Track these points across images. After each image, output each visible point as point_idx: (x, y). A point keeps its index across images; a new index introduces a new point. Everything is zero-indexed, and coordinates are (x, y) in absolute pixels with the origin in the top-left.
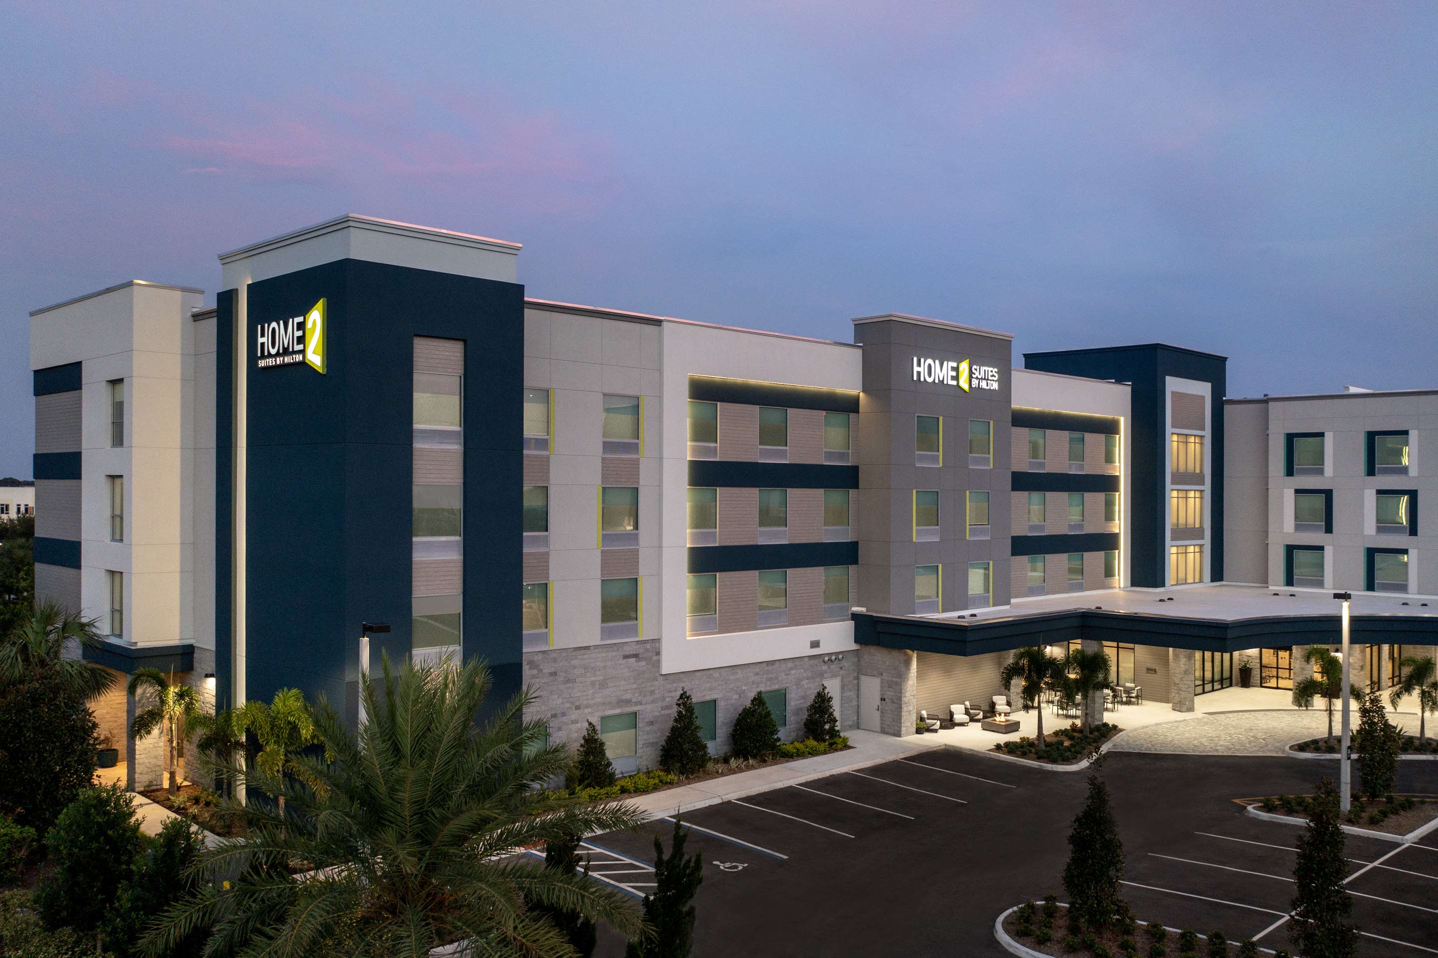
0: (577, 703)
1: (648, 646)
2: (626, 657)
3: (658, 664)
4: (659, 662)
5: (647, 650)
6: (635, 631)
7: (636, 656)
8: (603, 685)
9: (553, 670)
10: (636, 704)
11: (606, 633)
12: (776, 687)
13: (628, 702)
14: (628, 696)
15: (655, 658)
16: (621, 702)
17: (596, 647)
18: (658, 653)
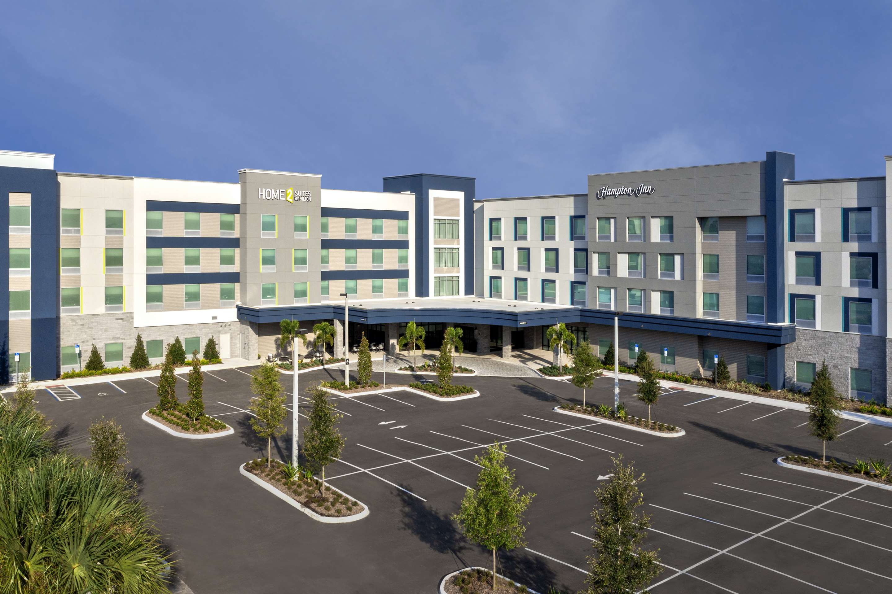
0: (94, 337)
1: (128, 315)
2: (117, 319)
3: (132, 323)
4: (133, 322)
5: (127, 317)
6: (121, 308)
7: (122, 319)
8: (106, 331)
9: (82, 323)
10: (122, 339)
11: (107, 309)
12: (194, 336)
13: (118, 338)
14: (118, 336)
15: (131, 320)
16: (114, 338)
17: (103, 314)
18: (133, 318)
